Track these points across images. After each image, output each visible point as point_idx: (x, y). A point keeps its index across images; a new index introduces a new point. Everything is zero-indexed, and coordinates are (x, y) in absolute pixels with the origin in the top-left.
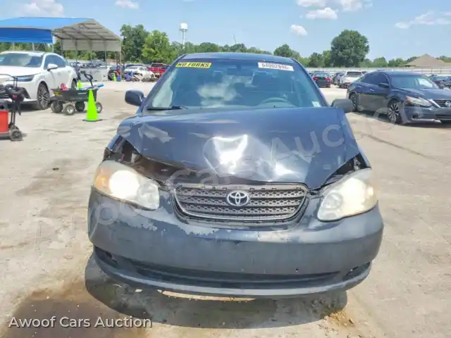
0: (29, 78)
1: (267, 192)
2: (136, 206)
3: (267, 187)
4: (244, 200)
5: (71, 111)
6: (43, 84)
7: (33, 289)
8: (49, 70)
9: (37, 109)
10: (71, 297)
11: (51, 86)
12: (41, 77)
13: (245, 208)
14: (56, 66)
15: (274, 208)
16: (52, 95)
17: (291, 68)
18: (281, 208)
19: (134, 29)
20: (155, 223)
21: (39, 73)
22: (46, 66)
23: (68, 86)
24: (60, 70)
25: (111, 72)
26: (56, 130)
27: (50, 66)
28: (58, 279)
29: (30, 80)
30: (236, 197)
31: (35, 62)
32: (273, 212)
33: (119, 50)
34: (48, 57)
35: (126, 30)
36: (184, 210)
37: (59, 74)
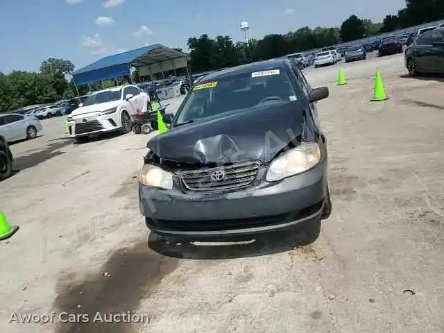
0: (114, 110)
1: (236, 168)
2: (161, 189)
3: (234, 166)
4: (221, 177)
5: (148, 130)
6: (125, 112)
7: (118, 248)
8: (127, 100)
9: (122, 134)
10: (139, 251)
11: (131, 113)
12: (122, 108)
13: (222, 180)
14: (132, 95)
15: (241, 178)
16: (132, 120)
17: (277, 72)
18: (245, 177)
19: (200, 39)
20: (170, 196)
21: (120, 104)
22: (124, 98)
23: (144, 110)
24: (136, 97)
25: (183, 86)
26: (136, 148)
27: (128, 96)
28: (132, 242)
29: (115, 111)
30: (216, 175)
31: (116, 96)
32: (241, 181)
33: (185, 65)
34: (125, 89)
35: (193, 42)
36: (187, 187)
37: (136, 101)
